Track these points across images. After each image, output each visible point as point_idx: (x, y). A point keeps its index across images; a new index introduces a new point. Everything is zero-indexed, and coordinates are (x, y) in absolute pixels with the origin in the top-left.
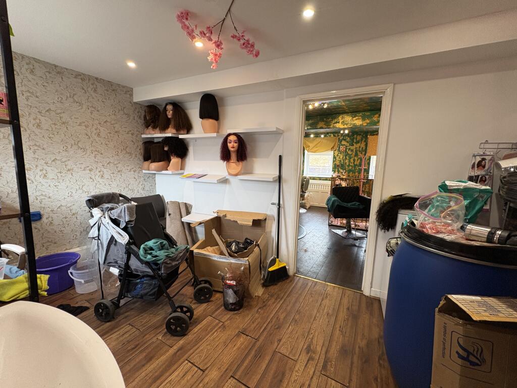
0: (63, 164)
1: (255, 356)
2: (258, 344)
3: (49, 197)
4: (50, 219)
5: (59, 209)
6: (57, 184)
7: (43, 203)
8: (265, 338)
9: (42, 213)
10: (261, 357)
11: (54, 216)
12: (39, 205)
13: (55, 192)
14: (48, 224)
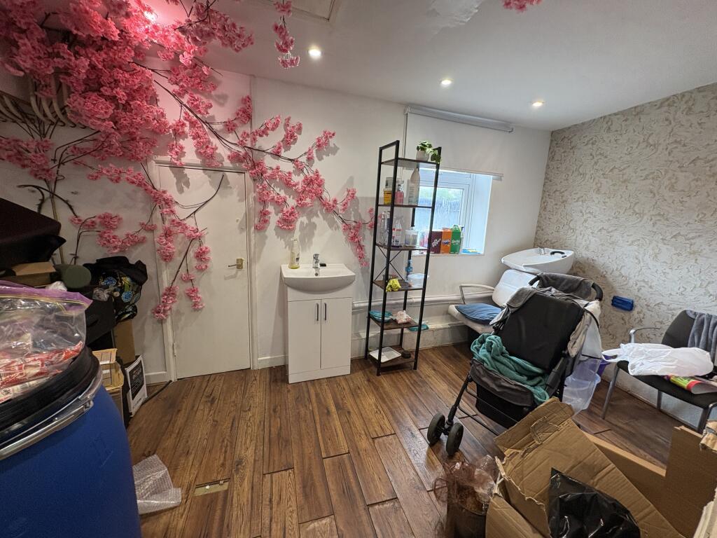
0: (687, 242)
1: (349, 488)
2: (361, 505)
3: (651, 287)
4: (642, 315)
5: (657, 307)
6: (667, 270)
7: (641, 291)
8: (362, 522)
9: (635, 303)
10: (342, 493)
11: (648, 314)
12: (636, 293)
13: (661, 282)
14: (637, 321)
